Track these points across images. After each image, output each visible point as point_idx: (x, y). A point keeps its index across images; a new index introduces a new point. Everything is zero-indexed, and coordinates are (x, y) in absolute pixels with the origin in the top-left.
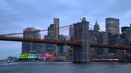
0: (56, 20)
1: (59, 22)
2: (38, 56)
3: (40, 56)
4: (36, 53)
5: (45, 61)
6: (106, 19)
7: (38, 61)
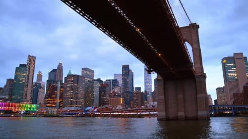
0: (31, 58)
1: (34, 61)
2: (12, 106)
3: (15, 107)
4: (7, 100)
5: (23, 115)
6: (83, 69)
7: (12, 115)
